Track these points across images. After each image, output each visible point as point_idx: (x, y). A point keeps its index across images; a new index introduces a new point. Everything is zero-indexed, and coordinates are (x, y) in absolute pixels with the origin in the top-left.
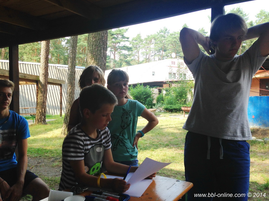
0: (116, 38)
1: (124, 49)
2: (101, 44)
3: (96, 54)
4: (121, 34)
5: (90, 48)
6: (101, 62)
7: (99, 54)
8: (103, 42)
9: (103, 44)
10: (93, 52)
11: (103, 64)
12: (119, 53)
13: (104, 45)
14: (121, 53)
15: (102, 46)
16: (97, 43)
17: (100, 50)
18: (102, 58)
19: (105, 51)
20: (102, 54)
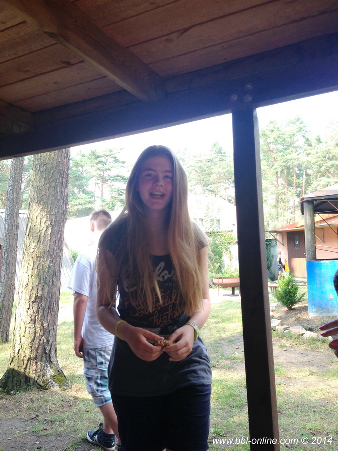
0: (104, 162)
1: (117, 179)
2: (57, 175)
3: (47, 195)
4: (112, 156)
5: (35, 184)
6: (57, 209)
7: (53, 194)
8: (60, 173)
9: (59, 177)
10: (41, 190)
11: (60, 212)
12: (110, 186)
13: (63, 178)
14: (113, 187)
15: (59, 180)
16: (49, 175)
17: (55, 187)
18: (59, 201)
19: (65, 188)
20: (59, 194)
